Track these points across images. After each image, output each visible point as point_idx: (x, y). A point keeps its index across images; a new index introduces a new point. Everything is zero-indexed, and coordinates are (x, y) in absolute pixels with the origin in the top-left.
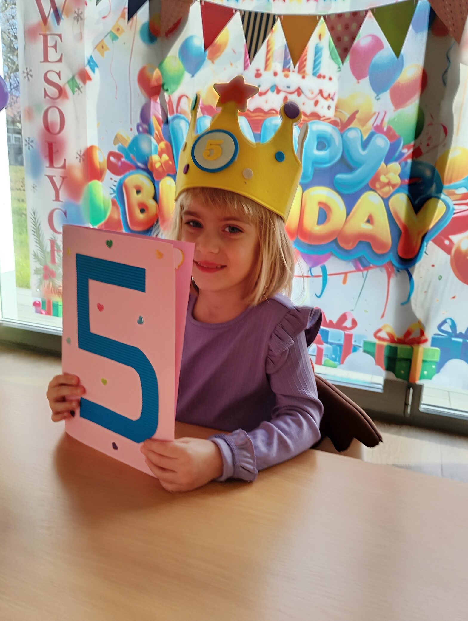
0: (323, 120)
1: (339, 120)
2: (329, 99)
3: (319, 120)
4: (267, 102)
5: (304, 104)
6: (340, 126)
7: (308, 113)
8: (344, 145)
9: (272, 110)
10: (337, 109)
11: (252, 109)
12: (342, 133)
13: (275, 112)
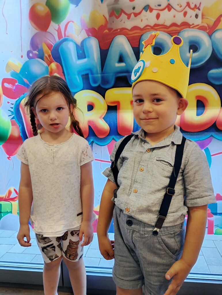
0: (193, 28)
1: (206, 25)
2: (196, 9)
3: (190, 28)
4: (142, 20)
5: (174, 17)
6: (208, 29)
7: (179, 23)
8: (213, 45)
9: (147, 26)
10: (203, 17)
11: (129, 28)
12: (210, 35)
13: (150, 28)
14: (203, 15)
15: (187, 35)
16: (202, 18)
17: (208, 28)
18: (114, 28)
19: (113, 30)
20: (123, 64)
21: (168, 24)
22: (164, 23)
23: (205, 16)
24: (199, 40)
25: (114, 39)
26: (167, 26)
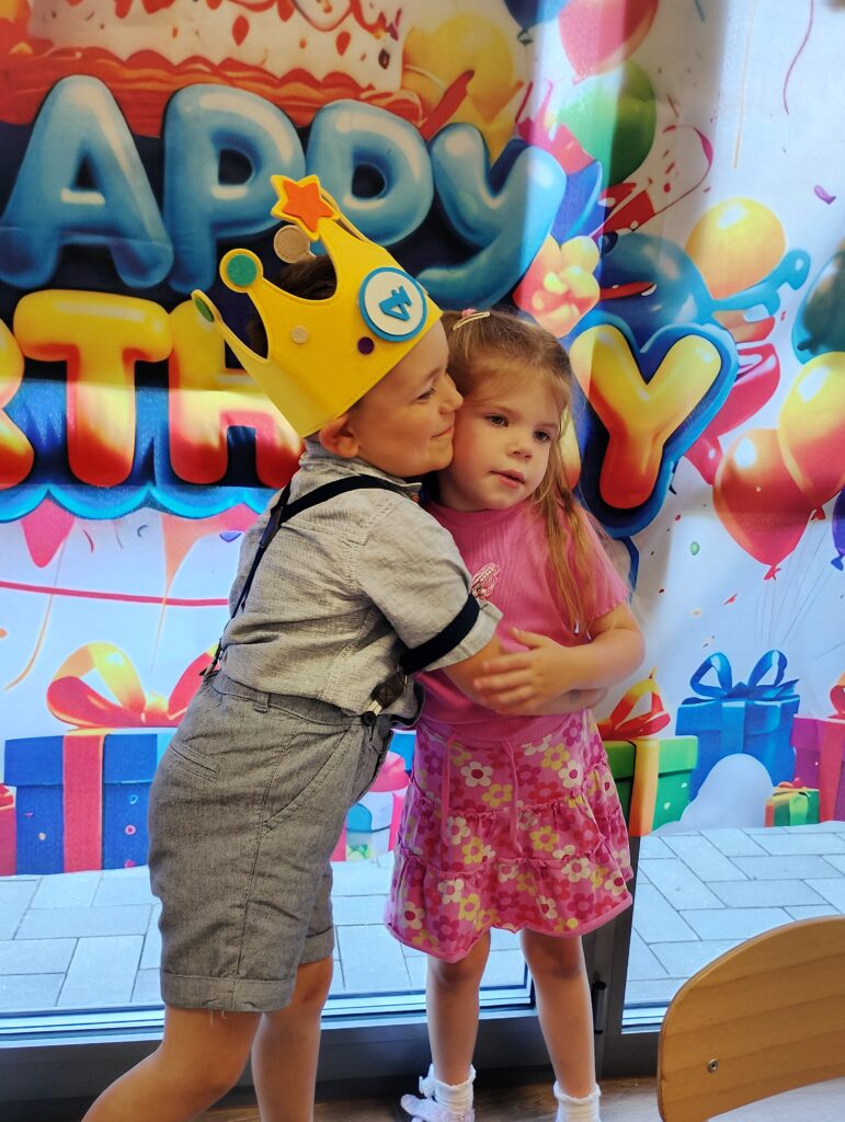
0: (369, 100)
1: (416, 100)
2: (381, 32)
3: (357, 98)
4: (175, 32)
5: (303, 45)
6: (424, 117)
7: (320, 75)
8: (438, 175)
9: (195, 59)
10: (407, 66)
11: (124, 53)
12: (429, 139)
13: (206, 69)
14: (406, 60)
15: (347, 123)
16: (405, 70)
17: (421, 111)
18: (59, 44)
19: (52, 50)
20: (93, 199)
21: (279, 68)
22: (263, 62)
23: (414, 65)
24: (388, 153)
25: (56, 87)
26: (274, 77)
